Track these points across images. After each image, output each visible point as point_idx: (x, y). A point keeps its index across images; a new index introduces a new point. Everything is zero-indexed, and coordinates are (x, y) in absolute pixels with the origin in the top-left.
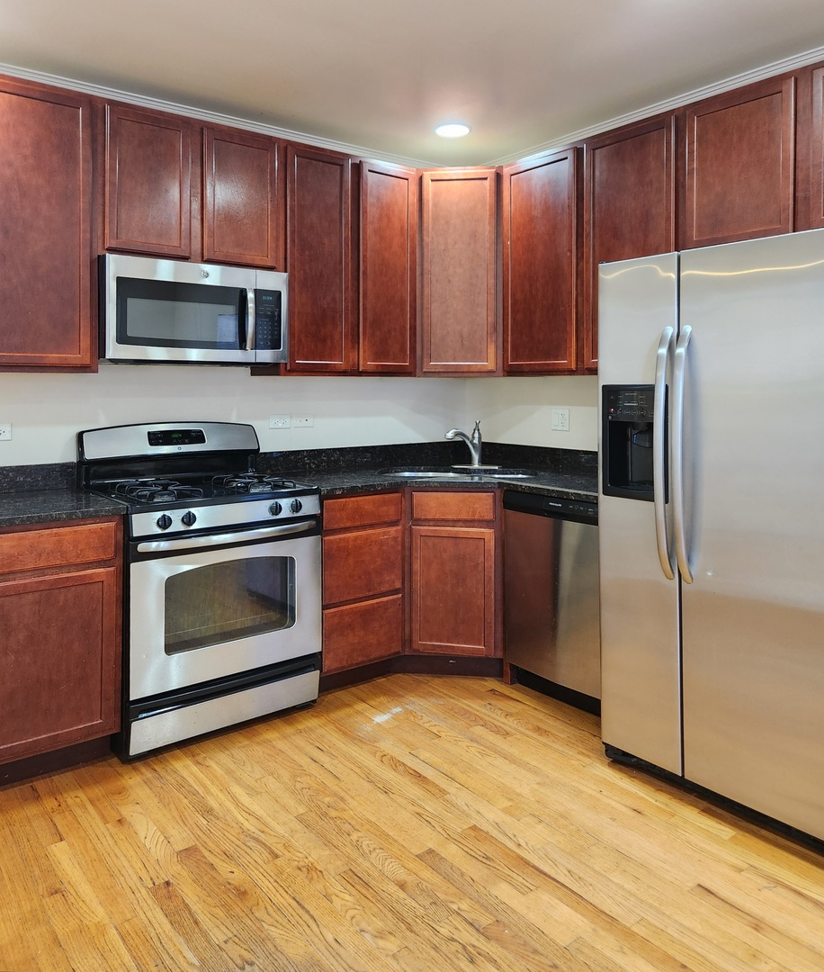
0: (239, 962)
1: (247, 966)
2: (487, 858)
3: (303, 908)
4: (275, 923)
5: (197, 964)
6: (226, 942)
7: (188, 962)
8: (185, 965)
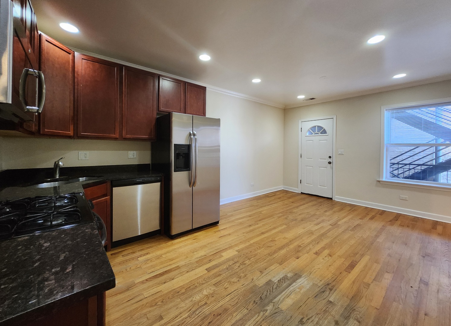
0: (254, 305)
1: (256, 302)
2: (210, 260)
3: (231, 293)
4: (238, 299)
5: (258, 314)
6: (247, 309)
7: (258, 317)
8: (259, 318)
